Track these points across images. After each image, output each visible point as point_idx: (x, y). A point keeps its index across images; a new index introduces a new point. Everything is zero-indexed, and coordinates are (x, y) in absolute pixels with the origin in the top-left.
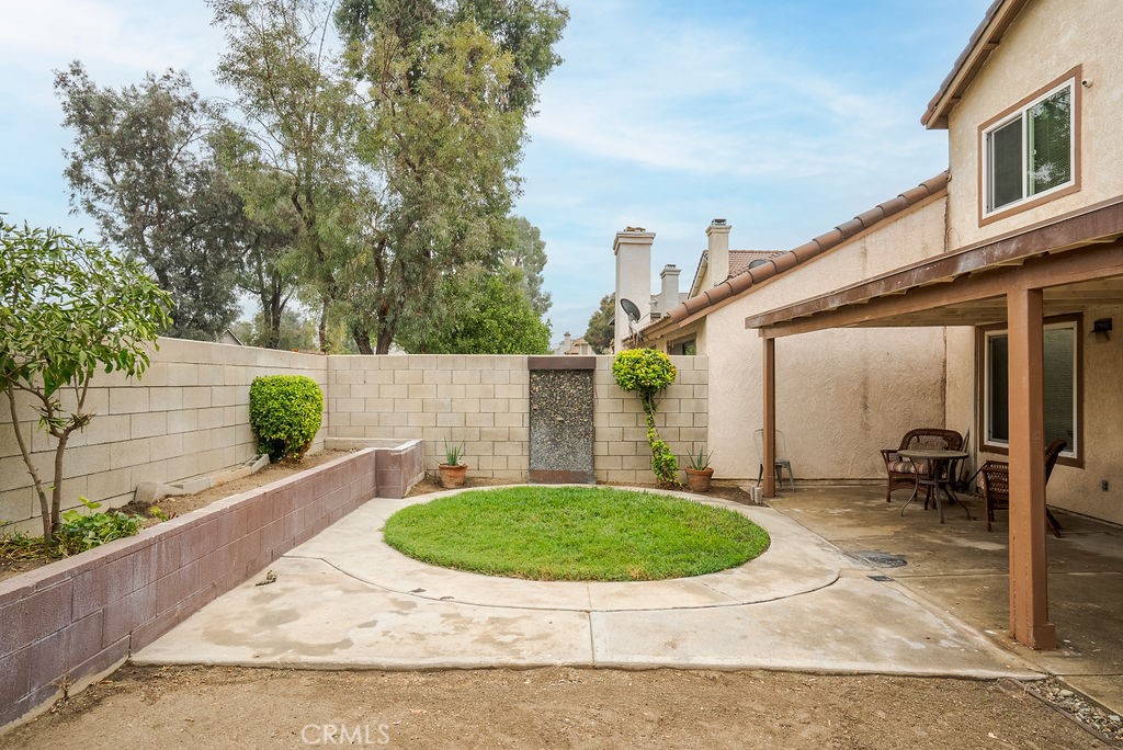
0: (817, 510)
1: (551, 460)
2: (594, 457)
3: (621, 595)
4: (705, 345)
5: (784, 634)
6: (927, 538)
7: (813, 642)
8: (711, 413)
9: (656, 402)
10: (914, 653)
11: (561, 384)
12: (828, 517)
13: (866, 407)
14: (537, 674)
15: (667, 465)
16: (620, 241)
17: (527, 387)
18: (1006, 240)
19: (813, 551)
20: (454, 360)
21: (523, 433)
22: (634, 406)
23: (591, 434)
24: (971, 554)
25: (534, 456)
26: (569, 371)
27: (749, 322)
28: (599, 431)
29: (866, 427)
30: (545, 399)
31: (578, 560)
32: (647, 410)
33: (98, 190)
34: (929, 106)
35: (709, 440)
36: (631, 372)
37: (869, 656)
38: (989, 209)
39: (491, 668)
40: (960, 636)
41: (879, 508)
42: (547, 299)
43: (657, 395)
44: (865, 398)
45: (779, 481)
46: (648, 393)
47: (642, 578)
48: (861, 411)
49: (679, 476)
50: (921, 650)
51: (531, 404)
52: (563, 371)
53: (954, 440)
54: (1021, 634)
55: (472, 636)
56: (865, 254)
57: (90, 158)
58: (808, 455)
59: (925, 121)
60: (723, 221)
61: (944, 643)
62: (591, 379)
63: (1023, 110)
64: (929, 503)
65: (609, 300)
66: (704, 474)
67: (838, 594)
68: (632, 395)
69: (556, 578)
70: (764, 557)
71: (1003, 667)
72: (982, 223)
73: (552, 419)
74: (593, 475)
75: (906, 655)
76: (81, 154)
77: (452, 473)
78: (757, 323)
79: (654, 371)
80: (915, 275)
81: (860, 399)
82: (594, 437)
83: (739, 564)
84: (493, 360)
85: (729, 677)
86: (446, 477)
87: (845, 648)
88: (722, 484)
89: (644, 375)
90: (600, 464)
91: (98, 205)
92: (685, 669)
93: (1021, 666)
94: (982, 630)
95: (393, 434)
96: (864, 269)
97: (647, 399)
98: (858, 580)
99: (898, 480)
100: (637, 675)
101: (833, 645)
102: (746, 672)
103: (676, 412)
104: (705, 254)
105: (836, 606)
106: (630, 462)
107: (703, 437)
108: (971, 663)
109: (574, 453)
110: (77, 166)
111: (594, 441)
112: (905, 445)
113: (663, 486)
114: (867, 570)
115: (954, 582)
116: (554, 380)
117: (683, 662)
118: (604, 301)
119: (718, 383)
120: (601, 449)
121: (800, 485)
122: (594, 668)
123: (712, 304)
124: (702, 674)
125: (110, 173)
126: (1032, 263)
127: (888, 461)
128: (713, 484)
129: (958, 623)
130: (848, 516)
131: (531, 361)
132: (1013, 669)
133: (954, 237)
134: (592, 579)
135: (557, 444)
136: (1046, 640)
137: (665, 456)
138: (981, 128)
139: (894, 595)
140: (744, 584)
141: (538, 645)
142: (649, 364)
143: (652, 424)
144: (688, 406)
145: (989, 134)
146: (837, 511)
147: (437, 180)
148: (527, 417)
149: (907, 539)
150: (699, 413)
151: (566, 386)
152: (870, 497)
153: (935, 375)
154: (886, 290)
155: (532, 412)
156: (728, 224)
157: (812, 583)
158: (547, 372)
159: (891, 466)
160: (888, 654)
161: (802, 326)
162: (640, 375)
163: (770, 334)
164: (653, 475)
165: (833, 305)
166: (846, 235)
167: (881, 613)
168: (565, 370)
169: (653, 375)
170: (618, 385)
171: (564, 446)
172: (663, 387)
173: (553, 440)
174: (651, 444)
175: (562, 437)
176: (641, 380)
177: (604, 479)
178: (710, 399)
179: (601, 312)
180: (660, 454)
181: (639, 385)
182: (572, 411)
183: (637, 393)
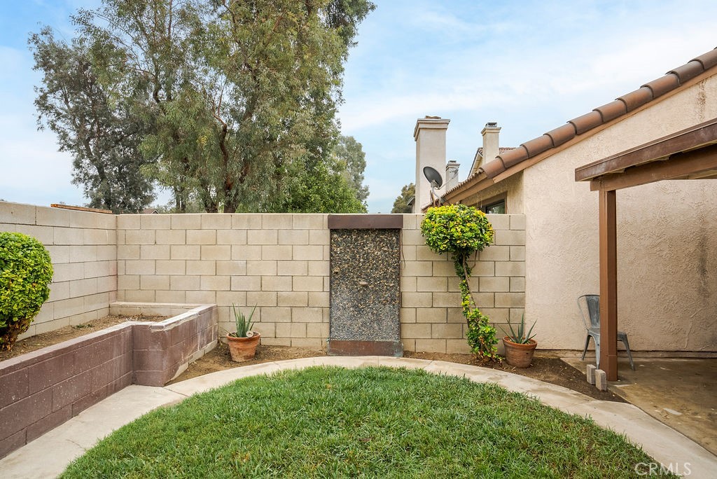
1: (354, 329)
2: (400, 325)
4: (521, 202)
8: (529, 276)
9: (470, 265)
11: (364, 245)
15: (486, 338)
16: (420, 126)
17: (327, 249)
20: (249, 220)
21: (323, 298)
22: (445, 269)
23: (397, 300)
25: (335, 323)
26: (373, 231)
27: (580, 174)
28: (406, 296)
29: (704, 293)
30: (347, 261)
32: (461, 275)
33: (59, 114)
35: (527, 306)
36: (445, 230)
42: (366, 190)
43: (472, 257)
44: (703, 260)
48: (698, 275)
51: (331, 267)
52: (366, 231)
57: (52, 91)
60: (494, 124)
62: (398, 240)
66: (527, 348)
68: (443, 257)
73: (355, 283)
74: (399, 346)
76: (46, 90)
77: (240, 345)
79: (471, 230)
81: (697, 262)
82: (401, 302)
84: (292, 219)
86: (234, 348)
89: (460, 234)
90: (408, 333)
91: (59, 124)
95: (185, 299)
97: (461, 262)
103: (490, 276)
104: (480, 151)
106: (440, 330)
107: (520, 303)
109: (379, 321)
110: (44, 97)
111: (400, 307)
116: (356, 240)
119: (536, 244)
120: (408, 316)
123: (530, 158)
125: (67, 102)
128: (536, 355)
131: (331, 220)
135: (360, 311)
137: (483, 329)
142: (465, 222)
143: (466, 288)
144: (504, 269)
147: (269, 76)
148: (327, 280)
150: (515, 277)
151: (370, 247)
155: (332, 276)
156: (498, 126)
158: (349, 231)
162: (456, 235)
163: (607, 186)
164: (464, 345)
168: (368, 230)
169: (469, 234)
170: (428, 247)
171: (368, 313)
172: (480, 248)
173: (355, 307)
174: (465, 313)
175: (365, 303)
176: (456, 240)
177: (412, 349)
178: (528, 262)
179: (402, 197)
180: (476, 325)
181: (454, 246)
182: (377, 274)
183: (450, 255)
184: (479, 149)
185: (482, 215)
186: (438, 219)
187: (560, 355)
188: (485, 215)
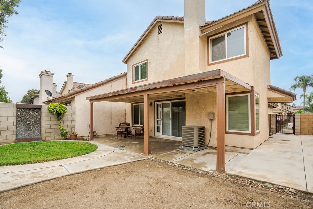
0: (104, 141)
1: (24, 134)
2: (41, 133)
3: (68, 161)
4: (74, 103)
5: (109, 160)
6: (127, 143)
7: (115, 160)
8: (76, 120)
9: (61, 118)
10: (132, 159)
11: (29, 112)
12: (106, 142)
13: (111, 119)
14: (55, 180)
15: (65, 134)
16: (43, 74)
17: (15, 113)
18: (145, 85)
19: (107, 147)
21: (14, 127)
22: (54, 119)
23: (40, 127)
24: (134, 144)
25: (18, 134)
26: (32, 109)
27: (87, 99)
28: (42, 126)
29: (111, 123)
30: (23, 117)
31: (52, 156)
32: (59, 120)
34: (124, 59)
35: (76, 127)
36: (55, 109)
37: (125, 160)
38: (134, 81)
39: (40, 182)
40: (137, 155)
41: (116, 139)
43: (61, 116)
44: (111, 117)
45: (94, 136)
46: (59, 115)
47: (72, 157)
48: (110, 120)
49: (68, 136)
50: (133, 158)
51: (17, 118)
52: (30, 109)
53: (128, 124)
54: (146, 153)
55: (27, 178)
56: (111, 86)
58: (100, 129)
59: (123, 61)
60: (71, 74)
61: (136, 156)
62: (40, 111)
63: (140, 64)
64: (125, 137)
65: (31, 91)
66: (75, 135)
67: (115, 153)
68: (54, 116)
69: (47, 161)
70: (97, 149)
71: (145, 158)
72: (133, 83)
73: (26, 123)
74: (41, 138)
75: (131, 159)
78: (90, 99)
79: (61, 109)
80: (129, 90)
81: (110, 117)
82: (41, 127)
83: (93, 151)
85: (102, 169)
87: (121, 160)
88: (79, 138)
89: (59, 110)
90: (43, 135)
92: (92, 170)
93: (147, 157)
94: (140, 154)
96: (111, 90)
97: (59, 117)
98: (118, 150)
99: (119, 133)
100: (82, 174)
101: (119, 160)
102: (105, 168)
103: (66, 120)
104: (65, 82)
105: (116, 155)
106: (52, 134)
107: (74, 126)
108: (140, 158)
109: (34, 133)
111: (41, 129)
112: (120, 125)
113: (64, 139)
114: (118, 149)
115: (133, 148)
116: (26, 111)
117: (92, 169)
118: (29, 91)
119: (78, 113)
120: (43, 131)
121: (98, 136)
122: (70, 175)
123: (77, 94)
124: (96, 170)
126: (149, 90)
127: (117, 129)
128: (77, 138)
129: (136, 153)
130: (110, 141)
131: (17, 105)
132: (146, 157)
133: (128, 85)
134: (58, 159)
135: (27, 130)
136: (149, 153)
138: (133, 65)
139: (124, 152)
140: (96, 154)
141: (52, 174)
142: (60, 107)
143: (60, 123)
144: (70, 119)
145: (134, 67)
146: (108, 140)
148: (15, 122)
149: (123, 143)
150: (73, 120)
151: (31, 113)
152: (113, 137)
153: (124, 112)
154: (122, 93)
155: (17, 121)
156: (73, 75)
157: (110, 152)
158: (24, 109)
159: (118, 130)
160: (128, 159)
161: (101, 100)
163: (92, 102)
164: (60, 137)
165: (110, 95)
166: (108, 81)
167: (124, 154)
168: (30, 108)
169: (61, 110)
170: (50, 113)
171: (30, 131)
172: (64, 114)
173: (26, 129)
174: (60, 129)
175: (29, 128)
176: (58, 111)
177: (44, 139)
178: (76, 117)
179: (28, 95)
180: (63, 131)
181: (57, 113)
182: (33, 120)
183: (56, 115)
184: (65, 81)
185: (64, 106)
186: (53, 107)
187: (83, 137)
188: (65, 106)
